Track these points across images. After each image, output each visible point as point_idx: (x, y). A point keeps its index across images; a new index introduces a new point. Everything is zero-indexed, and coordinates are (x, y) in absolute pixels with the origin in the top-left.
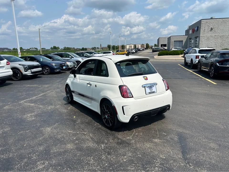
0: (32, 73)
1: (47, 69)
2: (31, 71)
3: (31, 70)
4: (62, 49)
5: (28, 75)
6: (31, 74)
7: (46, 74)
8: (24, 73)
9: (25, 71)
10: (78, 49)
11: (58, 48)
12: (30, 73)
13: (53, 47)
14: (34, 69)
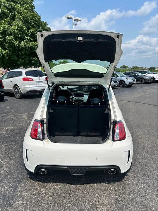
4: (131, 68)
10: (146, 69)
11: (127, 67)
13: (122, 66)
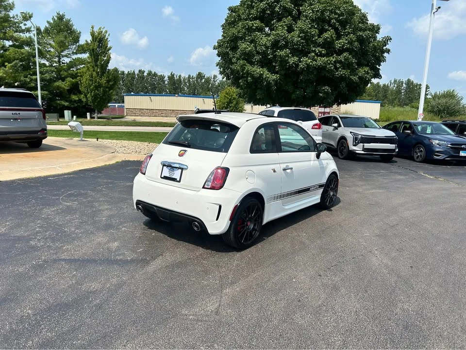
0: (364, 149)
1: (421, 151)
2: (363, 146)
3: (365, 144)
5: (357, 152)
6: (363, 152)
7: (418, 160)
8: (352, 148)
9: (353, 145)
12: (359, 148)
14: (372, 144)
